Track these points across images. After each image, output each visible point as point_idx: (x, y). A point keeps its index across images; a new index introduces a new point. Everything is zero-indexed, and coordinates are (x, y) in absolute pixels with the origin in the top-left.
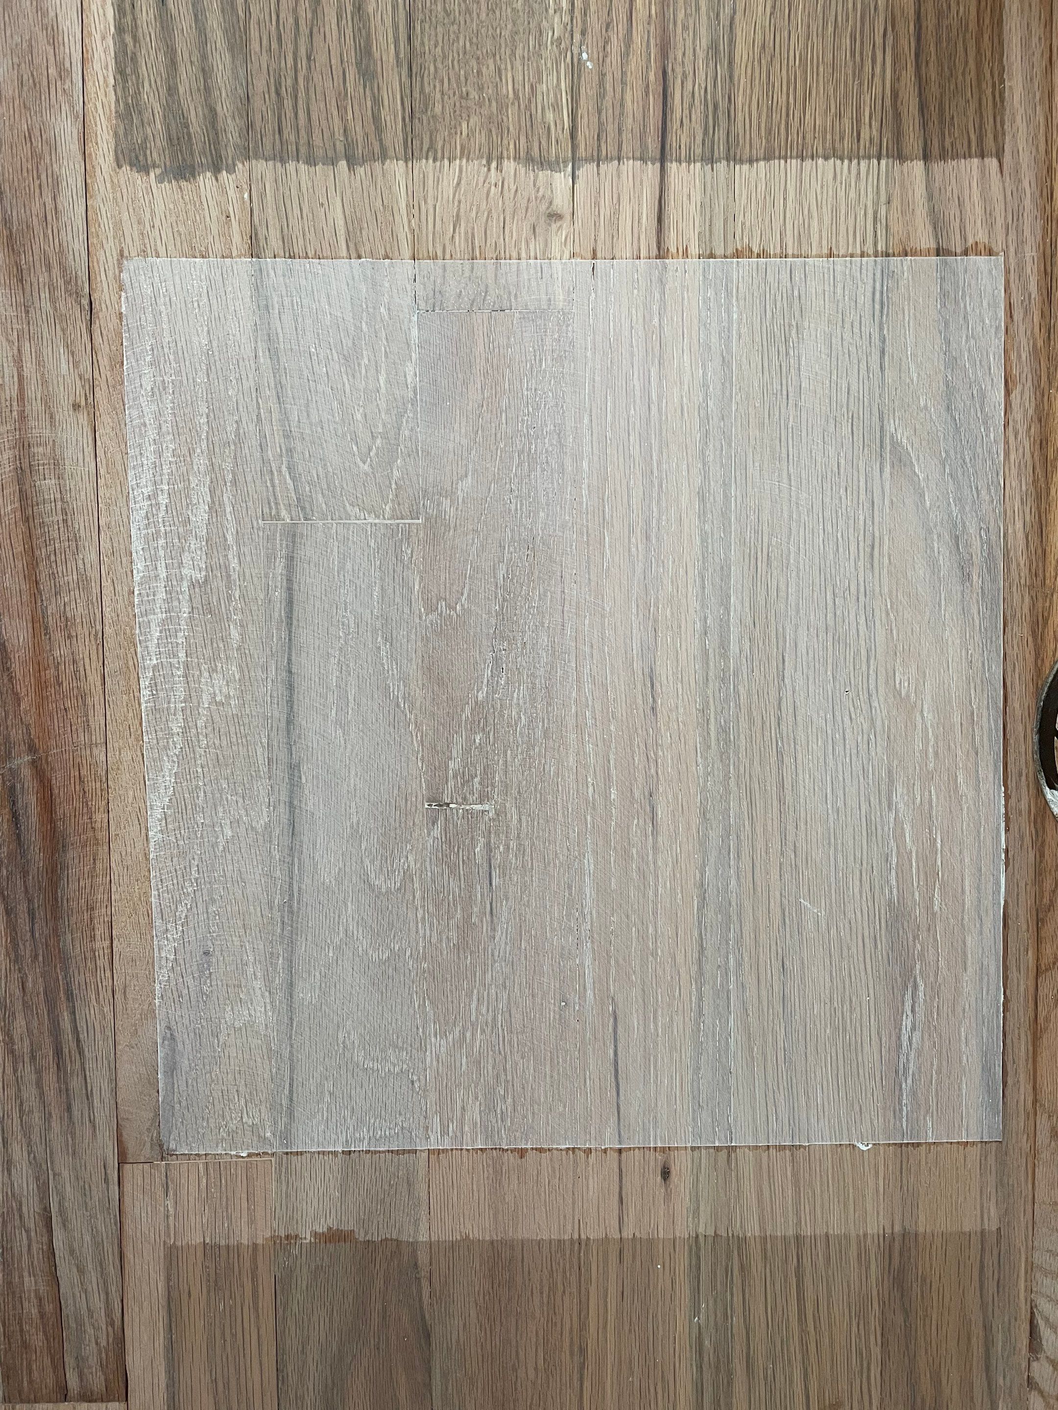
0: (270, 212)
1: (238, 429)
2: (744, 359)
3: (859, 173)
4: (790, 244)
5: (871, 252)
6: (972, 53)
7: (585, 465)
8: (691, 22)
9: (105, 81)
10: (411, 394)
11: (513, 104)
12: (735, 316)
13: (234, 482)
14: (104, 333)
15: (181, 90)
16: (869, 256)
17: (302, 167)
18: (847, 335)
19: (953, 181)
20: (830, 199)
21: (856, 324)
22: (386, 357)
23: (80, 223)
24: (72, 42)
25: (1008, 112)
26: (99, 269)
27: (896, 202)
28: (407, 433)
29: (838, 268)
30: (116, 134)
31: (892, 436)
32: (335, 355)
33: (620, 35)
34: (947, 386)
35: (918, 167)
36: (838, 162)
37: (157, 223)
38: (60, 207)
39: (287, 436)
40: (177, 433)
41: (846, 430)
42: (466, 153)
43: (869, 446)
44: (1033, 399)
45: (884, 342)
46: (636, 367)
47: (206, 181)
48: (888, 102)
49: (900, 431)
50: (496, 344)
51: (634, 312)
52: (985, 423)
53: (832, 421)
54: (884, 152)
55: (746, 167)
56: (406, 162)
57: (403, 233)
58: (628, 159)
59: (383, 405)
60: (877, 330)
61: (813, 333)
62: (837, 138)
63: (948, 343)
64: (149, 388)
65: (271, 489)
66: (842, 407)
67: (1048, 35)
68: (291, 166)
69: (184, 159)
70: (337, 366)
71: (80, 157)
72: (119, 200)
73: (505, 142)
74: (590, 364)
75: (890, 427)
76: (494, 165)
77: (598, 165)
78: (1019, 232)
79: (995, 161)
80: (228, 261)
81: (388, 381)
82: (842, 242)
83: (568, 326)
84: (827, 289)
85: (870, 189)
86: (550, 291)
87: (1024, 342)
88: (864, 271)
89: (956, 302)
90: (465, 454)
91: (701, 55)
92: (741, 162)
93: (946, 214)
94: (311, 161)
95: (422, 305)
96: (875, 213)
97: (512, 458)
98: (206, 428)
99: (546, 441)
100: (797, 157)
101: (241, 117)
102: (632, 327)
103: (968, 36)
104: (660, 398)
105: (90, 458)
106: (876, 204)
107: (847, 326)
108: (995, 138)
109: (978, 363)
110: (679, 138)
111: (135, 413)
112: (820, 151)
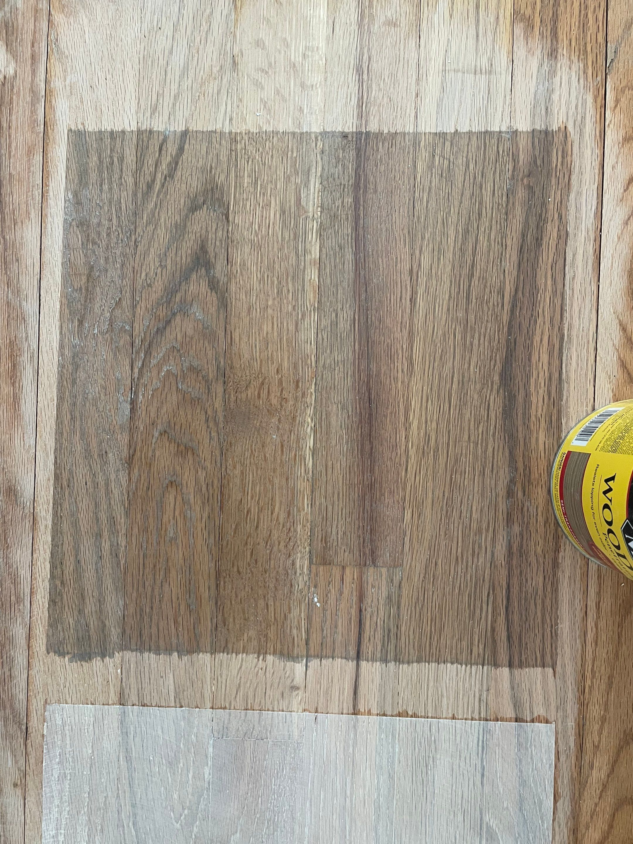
0: (132, 680)
1: (105, 800)
2: (401, 775)
3: (471, 673)
4: (430, 711)
5: (477, 717)
6: (539, 607)
7: (306, 830)
8: (377, 583)
9: (43, 605)
10: (206, 785)
11: (274, 624)
12: (397, 750)
13: (102, 831)
14: (33, 745)
15: (86, 612)
16: (476, 720)
17: (152, 656)
18: (462, 764)
19: (526, 679)
20: (454, 686)
21: (468, 758)
22: (194, 763)
23: (24, 684)
24: (25, 582)
25: (559, 642)
26: (33, 708)
27: (492, 691)
28: (203, 807)
29: (458, 726)
30: (47, 635)
31: (487, 823)
32: (164, 761)
33: (336, 589)
34: (520, 796)
35: (506, 671)
36: (459, 666)
37: (68, 685)
38: (13, 675)
39: (133, 806)
40: (71, 803)
41: (460, 818)
42: (245, 650)
43: (474, 828)
44: (570, 807)
45: (484, 769)
46: (338, 776)
47: (97, 663)
48: (489, 634)
49: (492, 821)
50: (258, 758)
51: (338, 744)
52: (542, 818)
53: (452, 813)
54: (486, 662)
55: (406, 666)
56: (212, 654)
57: (207, 694)
58: (338, 658)
59: (190, 790)
60: (480, 763)
61: (443, 762)
62: (459, 652)
63: (521, 771)
64: (56, 777)
65: (122, 835)
66: (458, 805)
67: (585, 599)
68: (146, 655)
69: (85, 650)
70: (165, 768)
71: (26, 647)
72: (47, 671)
73: (268, 645)
74: (312, 772)
75: (486, 818)
76: (261, 658)
77: (321, 660)
78: (565, 711)
79: (551, 670)
80: (106, 707)
81: (194, 777)
82: (460, 712)
83: (299, 750)
84: (451, 737)
85: (477, 682)
86: (290, 730)
87: (566, 774)
88: (473, 728)
89: (527, 749)
90: (236, 820)
91: (382, 602)
92: (403, 663)
93: (522, 698)
94: (158, 652)
95: (216, 734)
96: (480, 696)
97: (263, 823)
98: (87, 800)
99: (284, 814)
100: (435, 662)
101: (119, 627)
102: (337, 753)
103: (538, 597)
104: (351, 795)
105: (21, 813)
106: (481, 691)
107: (463, 759)
108: (552, 657)
109: (538, 784)
110: (368, 648)
111: (48, 790)
112: (449, 659)
